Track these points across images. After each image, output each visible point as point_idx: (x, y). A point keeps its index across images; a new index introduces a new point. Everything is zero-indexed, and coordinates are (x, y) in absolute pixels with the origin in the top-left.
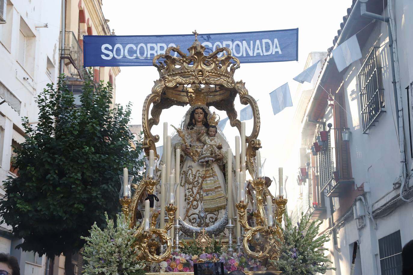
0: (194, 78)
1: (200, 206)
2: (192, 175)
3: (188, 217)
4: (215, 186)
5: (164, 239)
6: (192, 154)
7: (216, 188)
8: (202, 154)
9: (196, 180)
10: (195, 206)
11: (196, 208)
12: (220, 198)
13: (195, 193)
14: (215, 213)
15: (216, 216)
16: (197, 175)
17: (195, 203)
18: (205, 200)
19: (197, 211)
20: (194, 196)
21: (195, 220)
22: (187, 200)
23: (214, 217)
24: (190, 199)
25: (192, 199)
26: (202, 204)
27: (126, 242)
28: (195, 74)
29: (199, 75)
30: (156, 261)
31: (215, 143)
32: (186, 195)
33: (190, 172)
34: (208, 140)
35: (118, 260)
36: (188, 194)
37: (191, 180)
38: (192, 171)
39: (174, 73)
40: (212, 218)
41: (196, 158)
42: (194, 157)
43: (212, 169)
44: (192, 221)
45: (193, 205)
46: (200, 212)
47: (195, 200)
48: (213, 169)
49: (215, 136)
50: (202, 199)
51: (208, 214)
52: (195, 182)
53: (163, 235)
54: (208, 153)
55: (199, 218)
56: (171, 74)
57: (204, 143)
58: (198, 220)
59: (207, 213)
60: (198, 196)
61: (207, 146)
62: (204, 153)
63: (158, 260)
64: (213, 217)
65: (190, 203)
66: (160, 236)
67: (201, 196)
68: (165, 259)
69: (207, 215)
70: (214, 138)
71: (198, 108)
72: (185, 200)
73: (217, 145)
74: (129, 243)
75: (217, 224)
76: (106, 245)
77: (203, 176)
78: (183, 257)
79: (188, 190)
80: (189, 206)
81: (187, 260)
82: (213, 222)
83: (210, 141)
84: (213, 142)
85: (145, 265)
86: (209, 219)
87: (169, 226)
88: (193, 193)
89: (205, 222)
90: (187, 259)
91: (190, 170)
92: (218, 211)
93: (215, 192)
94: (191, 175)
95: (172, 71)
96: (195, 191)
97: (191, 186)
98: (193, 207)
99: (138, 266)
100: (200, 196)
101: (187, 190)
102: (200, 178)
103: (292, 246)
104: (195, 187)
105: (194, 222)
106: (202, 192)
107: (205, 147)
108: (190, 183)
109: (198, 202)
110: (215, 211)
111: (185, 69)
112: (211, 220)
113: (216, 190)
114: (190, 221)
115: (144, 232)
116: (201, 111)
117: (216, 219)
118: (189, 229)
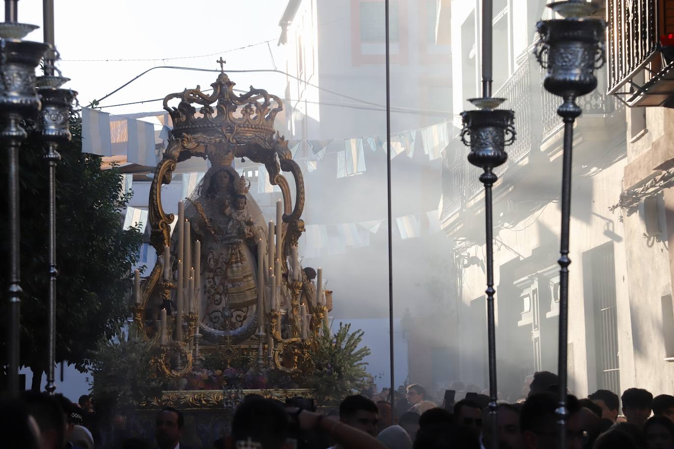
0: (221, 136)
1: (224, 302)
2: (214, 259)
3: (208, 315)
4: (244, 275)
5: (183, 353)
6: (213, 232)
7: (245, 277)
8: (228, 234)
9: (219, 266)
10: (217, 301)
11: (219, 304)
12: (250, 289)
13: (217, 285)
14: (244, 310)
15: (245, 314)
16: (221, 260)
17: (218, 297)
18: (230, 293)
19: (220, 307)
20: (216, 287)
21: (217, 319)
22: (207, 293)
23: (243, 314)
24: (211, 292)
25: (213, 291)
26: (227, 299)
27: (140, 357)
28: (222, 130)
29: (227, 131)
30: (174, 378)
31: (243, 218)
32: (205, 287)
33: (211, 256)
34: (234, 215)
35: (132, 377)
36: (208, 285)
37: (212, 267)
38: (213, 254)
39: (194, 126)
40: (239, 316)
41: (218, 237)
42: (216, 236)
43: (239, 251)
44: (214, 320)
45: (216, 299)
46: (223, 309)
47: (218, 293)
48: (241, 252)
49: (244, 209)
50: (226, 292)
51: (234, 311)
52: (218, 269)
53: (181, 348)
54: (234, 232)
55: (222, 317)
56: (190, 127)
57: (230, 218)
58: (222, 319)
59: (232, 310)
60: (221, 287)
61: (233, 221)
62: (229, 232)
63: (177, 376)
64: (241, 315)
65: (212, 297)
66: (178, 350)
67: (225, 288)
68: (184, 376)
69: (234, 313)
70: (242, 211)
71: (221, 171)
72: (205, 293)
73: (247, 220)
74: (143, 358)
75: (245, 324)
76: (119, 362)
77: (227, 261)
78: (205, 373)
79: (209, 280)
80: (209, 302)
81: (209, 377)
82: (240, 321)
83: (237, 216)
84: (241, 216)
85: (162, 383)
86: (236, 318)
87: (188, 338)
88: (215, 283)
89: (230, 321)
90: (209, 375)
91: (211, 254)
92: (247, 307)
93: (242, 283)
94: (212, 260)
95: (191, 124)
96: (217, 280)
97: (211, 275)
98: (215, 301)
99: (154, 383)
100: (223, 288)
101: (207, 280)
102: (224, 264)
103: (327, 361)
104: (218, 276)
105: (216, 321)
106: (226, 282)
107: (231, 223)
108: (211, 271)
109: (221, 295)
110: (244, 307)
111: (208, 122)
112: (238, 319)
113: (245, 280)
114: (211, 320)
115: (161, 346)
116: (226, 173)
117: (245, 318)
118: (210, 332)
